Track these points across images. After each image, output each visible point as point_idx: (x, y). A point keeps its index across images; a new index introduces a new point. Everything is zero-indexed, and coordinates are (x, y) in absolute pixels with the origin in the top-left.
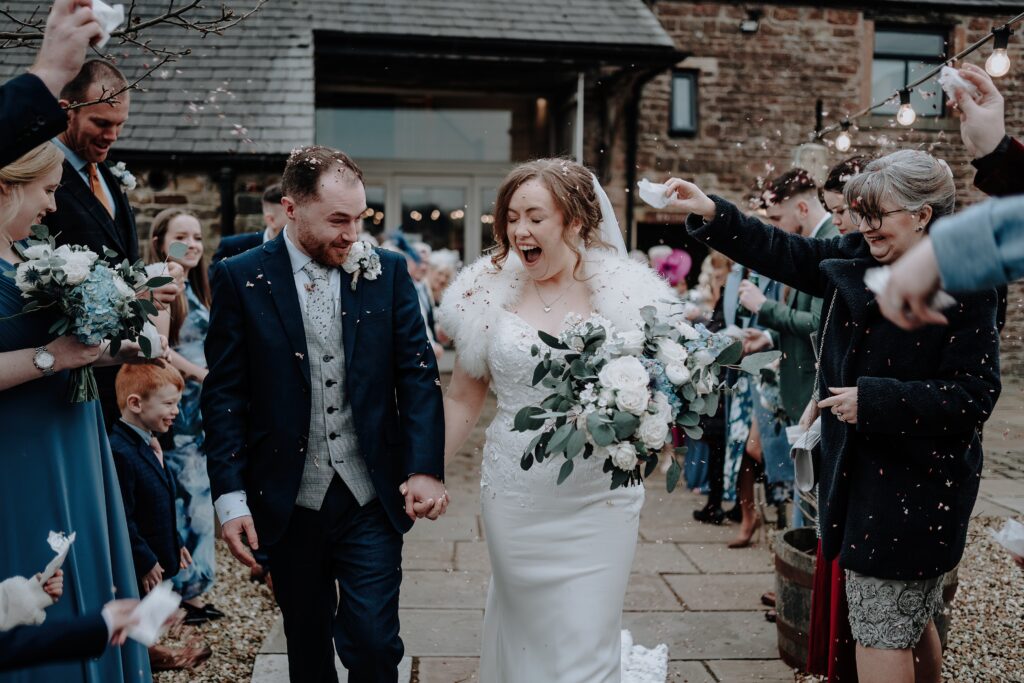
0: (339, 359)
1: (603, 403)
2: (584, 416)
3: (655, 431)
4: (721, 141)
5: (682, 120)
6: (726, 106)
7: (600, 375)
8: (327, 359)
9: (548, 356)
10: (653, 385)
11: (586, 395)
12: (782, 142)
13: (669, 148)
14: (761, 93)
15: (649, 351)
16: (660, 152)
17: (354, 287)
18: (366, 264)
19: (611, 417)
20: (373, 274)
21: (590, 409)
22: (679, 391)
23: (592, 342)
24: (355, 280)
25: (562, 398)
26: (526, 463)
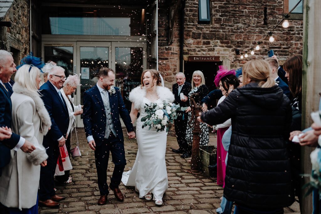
0: (110, 110)
1: (155, 117)
2: (152, 119)
3: (164, 122)
4: (221, 25)
5: (204, 16)
6: (223, 9)
7: (155, 112)
8: (108, 109)
9: (147, 108)
10: (164, 114)
11: (153, 116)
12: (249, 26)
13: (198, 28)
14: (239, 4)
15: (164, 108)
16: (194, 30)
17: (111, 95)
18: (113, 91)
19: (157, 120)
20: (114, 92)
21: (153, 118)
22: (169, 115)
23: (155, 106)
24: (111, 94)
25: (149, 116)
26: (143, 127)
